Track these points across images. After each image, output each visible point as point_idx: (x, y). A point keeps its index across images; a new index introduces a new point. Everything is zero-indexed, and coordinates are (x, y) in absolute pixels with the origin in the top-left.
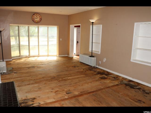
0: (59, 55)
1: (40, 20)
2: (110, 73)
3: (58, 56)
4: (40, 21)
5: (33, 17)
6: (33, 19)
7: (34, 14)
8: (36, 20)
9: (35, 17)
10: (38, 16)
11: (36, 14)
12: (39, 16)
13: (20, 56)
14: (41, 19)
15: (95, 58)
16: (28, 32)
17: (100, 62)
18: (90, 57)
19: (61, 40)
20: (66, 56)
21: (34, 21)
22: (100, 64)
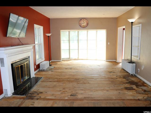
0: (107, 59)
1: (86, 24)
2: (145, 85)
3: (105, 60)
4: (87, 26)
5: (80, 23)
6: (80, 24)
7: (81, 20)
8: (83, 25)
9: (82, 22)
10: (84, 21)
11: (83, 20)
12: (86, 21)
13: (69, 58)
14: (88, 24)
15: (135, 64)
16: (78, 36)
17: (139, 70)
18: (129, 63)
19: (109, 44)
20: (114, 61)
21: (81, 26)
22: (139, 71)
